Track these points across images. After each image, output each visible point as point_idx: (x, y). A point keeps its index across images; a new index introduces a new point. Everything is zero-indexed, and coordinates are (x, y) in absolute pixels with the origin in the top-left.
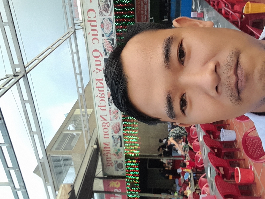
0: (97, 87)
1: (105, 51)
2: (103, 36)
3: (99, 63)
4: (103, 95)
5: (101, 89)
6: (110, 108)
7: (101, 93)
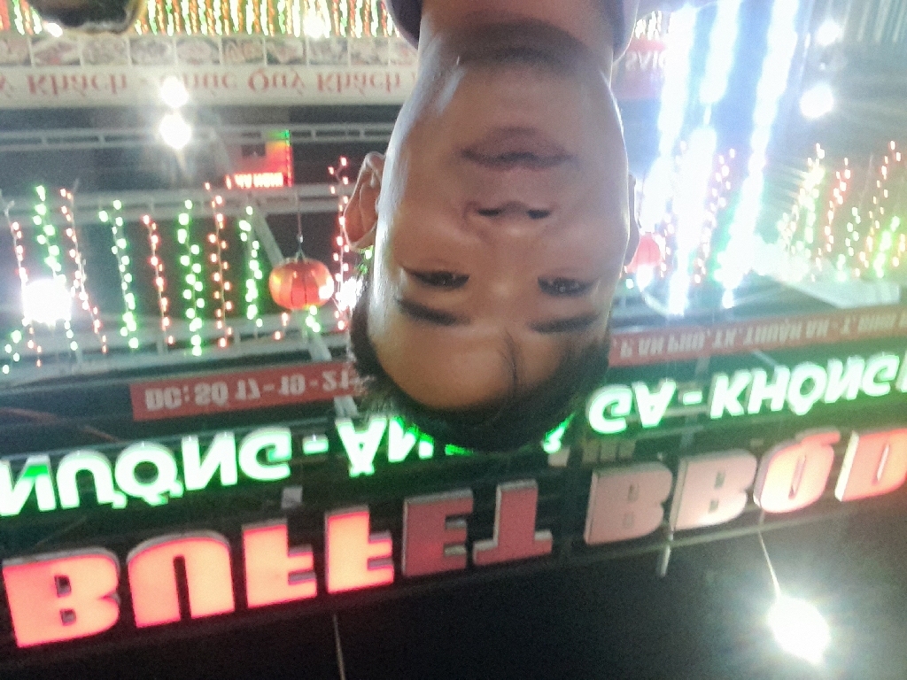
0: (339, 90)
1: (250, 61)
2: (217, 62)
3: (279, 80)
4: (360, 78)
5: (344, 81)
6: (394, 62)
7: (352, 79)
